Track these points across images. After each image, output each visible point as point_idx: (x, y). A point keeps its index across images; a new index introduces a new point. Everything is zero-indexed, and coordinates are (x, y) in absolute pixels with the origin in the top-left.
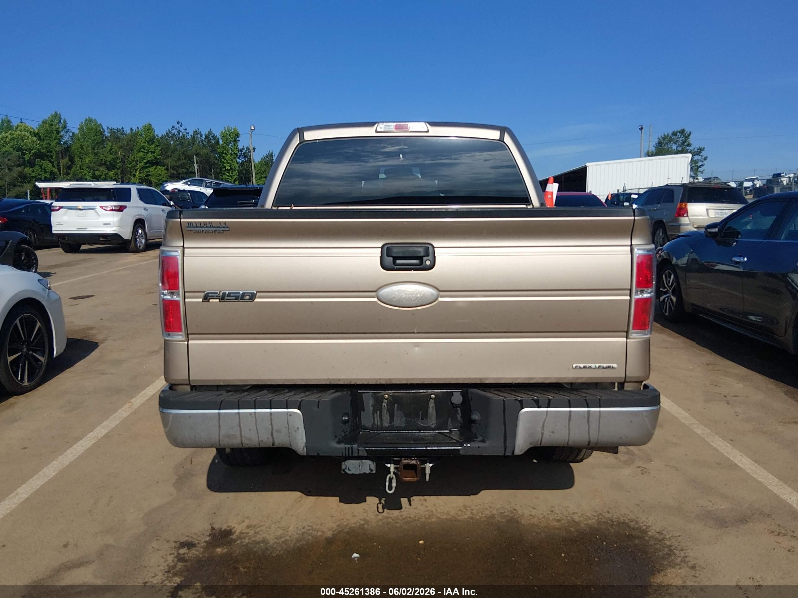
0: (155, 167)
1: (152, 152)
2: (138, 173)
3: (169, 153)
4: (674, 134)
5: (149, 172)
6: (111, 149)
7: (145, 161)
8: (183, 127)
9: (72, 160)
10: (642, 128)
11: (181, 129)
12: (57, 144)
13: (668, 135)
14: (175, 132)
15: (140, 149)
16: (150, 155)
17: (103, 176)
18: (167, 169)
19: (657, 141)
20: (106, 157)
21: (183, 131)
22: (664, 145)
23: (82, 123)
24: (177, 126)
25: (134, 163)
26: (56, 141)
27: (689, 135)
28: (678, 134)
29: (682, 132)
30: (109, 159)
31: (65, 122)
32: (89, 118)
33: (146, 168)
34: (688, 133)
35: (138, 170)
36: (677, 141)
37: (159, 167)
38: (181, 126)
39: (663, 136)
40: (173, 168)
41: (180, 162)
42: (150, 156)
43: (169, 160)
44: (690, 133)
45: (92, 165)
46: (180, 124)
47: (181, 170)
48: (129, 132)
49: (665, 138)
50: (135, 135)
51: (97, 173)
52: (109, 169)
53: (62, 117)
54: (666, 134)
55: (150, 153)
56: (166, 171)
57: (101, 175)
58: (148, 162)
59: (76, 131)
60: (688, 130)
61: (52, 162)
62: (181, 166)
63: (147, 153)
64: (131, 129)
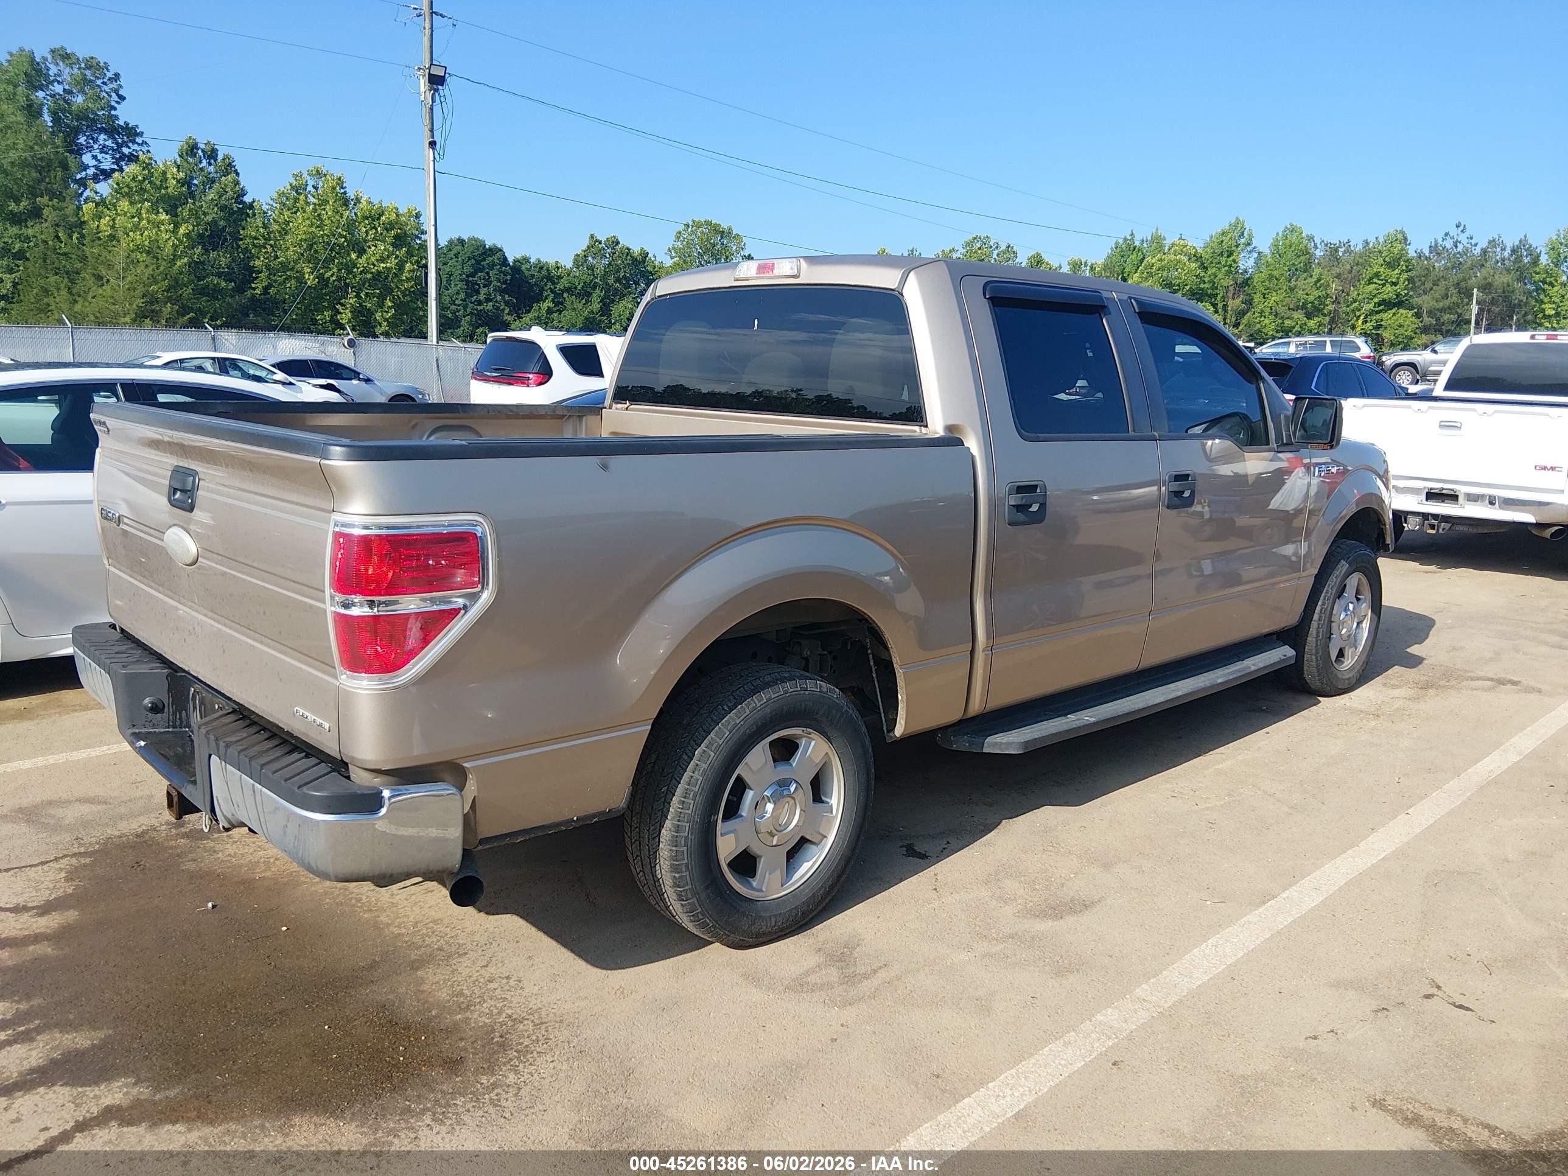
0: (1394, 310)
1: (1394, 284)
2: (1360, 322)
3: (1428, 285)
5: (1382, 320)
6: (1319, 280)
7: (1376, 300)
8: (1467, 234)
9: (1249, 302)
11: (1463, 238)
12: (1229, 272)
14: (1449, 244)
15: (1371, 278)
16: (1388, 287)
17: (1297, 328)
18: (1418, 315)
20: (1307, 294)
21: (1465, 241)
23: (1278, 234)
24: (1454, 232)
25: (1355, 305)
26: (1227, 268)
30: (1311, 298)
31: (1250, 235)
32: (1291, 225)
33: (1378, 312)
35: (1362, 318)
37: (1402, 311)
38: (1462, 231)
40: (1430, 313)
41: (1447, 302)
42: (1388, 292)
43: (1425, 297)
45: (1281, 310)
46: (1461, 228)
47: (1446, 317)
48: (1360, 247)
50: (1369, 252)
51: (1288, 323)
52: (1309, 316)
53: (1246, 225)
55: (1388, 285)
56: (1413, 319)
57: (1294, 327)
58: (1383, 302)
59: (1266, 250)
61: (1214, 305)
62: (1449, 309)
63: (1384, 285)
64: (1367, 243)
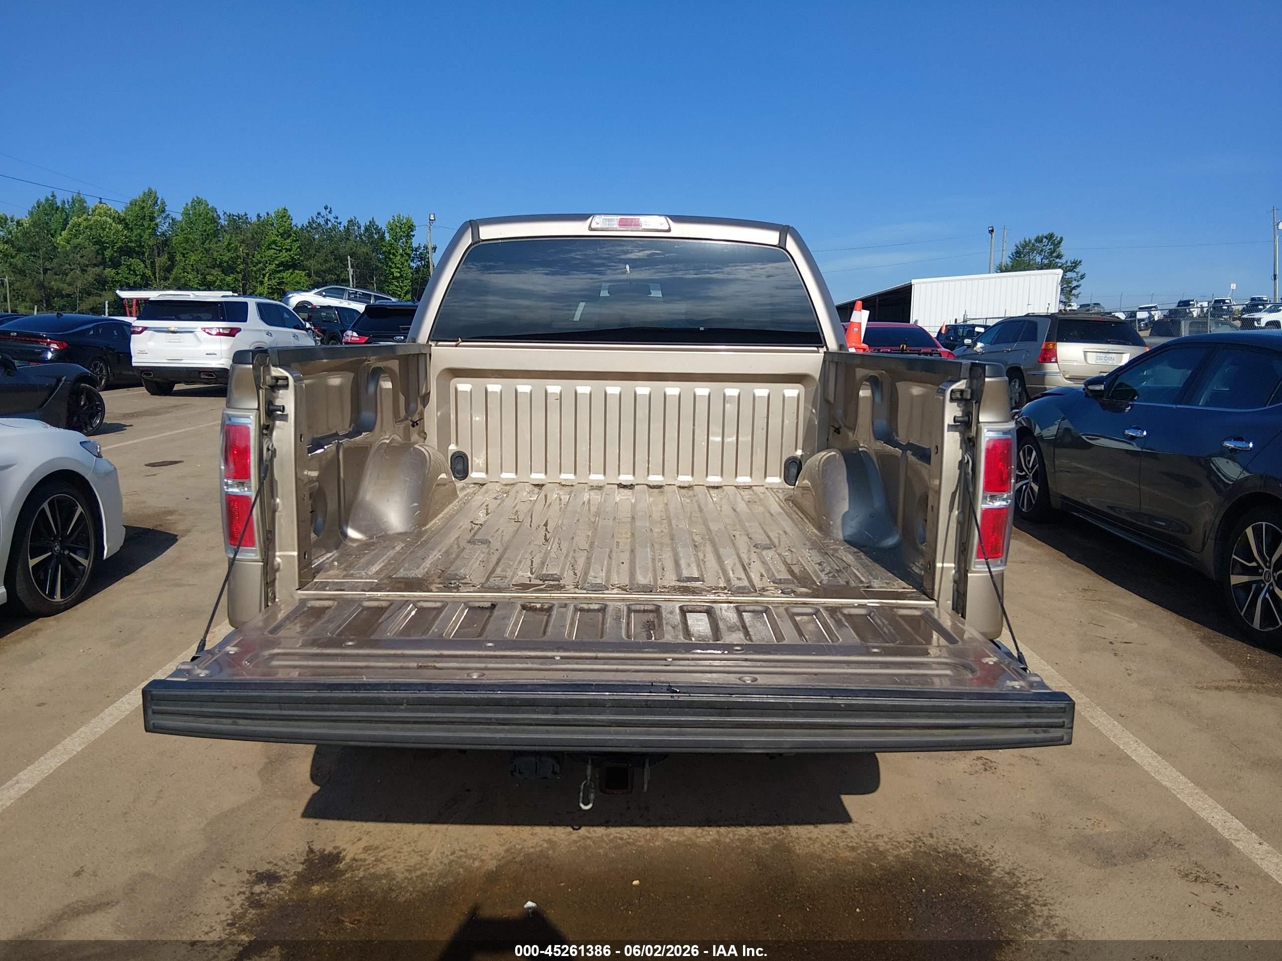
0: (291, 271)
1: (287, 250)
2: (266, 279)
3: (312, 252)
4: (1039, 240)
5: (283, 278)
6: (229, 244)
7: (277, 262)
8: (333, 215)
9: (172, 258)
10: (992, 231)
11: (330, 217)
12: (151, 235)
13: (1030, 241)
14: (321, 221)
15: (269, 245)
16: (284, 252)
17: (218, 283)
18: (309, 275)
19: (1014, 249)
20: (221, 255)
21: (333, 220)
22: (1025, 256)
23: (187, 204)
24: (324, 212)
25: (261, 265)
26: (150, 231)
27: (1060, 242)
28: (1044, 240)
29: (1050, 237)
30: (226, 258)
31: (163, 203)
32: (198, 198)
33: (280, 272)
34: (1058, 239)
35: (267, 275)
36: (1042, 251)
37: (297, 271)
38: (329, 212)
39: (1022, 243)
40: (317, 273)
41: (328, 265)
42: (284, 256)
43: (311, 261)
44: (1061, 239)
45: (201, 267)
46: (329, 210)
47: (329, 277)
48: (254, 219)
49: (1026, 245)
50: (263, 225)
51: (209, 278)
52: (226, 272)
53: (159, 195)
54: (1027, 240)
55: (284, 251)
56: (306, 278)
57: (215, 282)
58: (281, 264)
59: (179, 218)
60: (1058, 235)
61: (144, 262)
62: (330, 271)
63: (281, 251)
64: (258, 215)
